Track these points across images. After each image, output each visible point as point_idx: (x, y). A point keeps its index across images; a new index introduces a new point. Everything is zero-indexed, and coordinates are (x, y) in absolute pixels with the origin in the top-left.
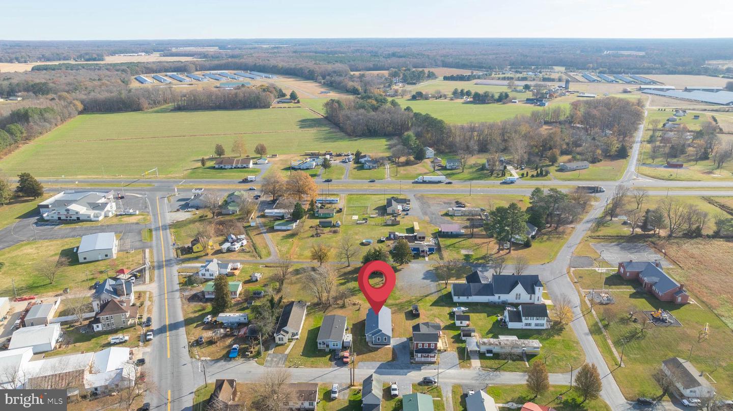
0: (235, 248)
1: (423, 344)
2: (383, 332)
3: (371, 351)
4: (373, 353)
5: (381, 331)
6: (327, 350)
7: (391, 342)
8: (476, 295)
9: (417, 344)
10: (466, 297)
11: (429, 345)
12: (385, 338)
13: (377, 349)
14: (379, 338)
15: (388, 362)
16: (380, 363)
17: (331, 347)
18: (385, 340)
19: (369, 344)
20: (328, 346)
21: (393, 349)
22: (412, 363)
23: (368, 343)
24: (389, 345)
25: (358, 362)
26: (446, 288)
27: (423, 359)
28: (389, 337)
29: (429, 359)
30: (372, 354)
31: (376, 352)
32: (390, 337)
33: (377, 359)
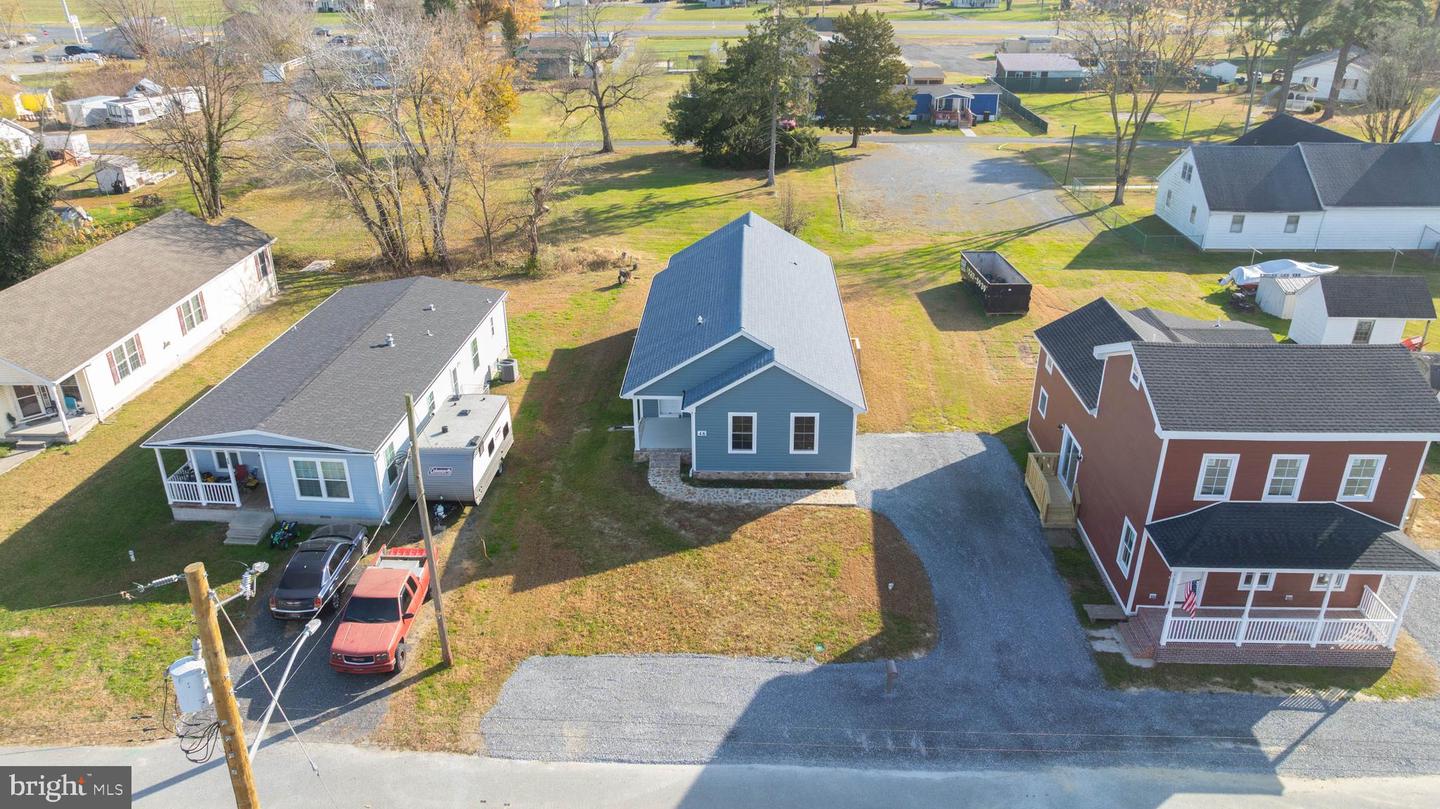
0: (128, 113)
1: (1255, 458)
2: (781, 360)
3: (667, 543)
4: (687, 557)
5: (763, 354)
6: (245, 527)
7: (856, 462)
8: (1353, 199)
9: (1186, 456)
10: (1280, 219)
11: (1327, 463)
12: (805, 425)
13: (722, 524)
14: (742, 425)
15: (850, 656)
16: (759, 672)
17: (286, 499)
18: (804, 441)
19: (653, 480)
20: (252, 486)
21: (881, 519)
22: (1114, 671)
23: (644, 466)
24: (836, 483)
25: (513, 660)
26: (1117, 202)
27: (1243, 630)
28: (839, 413)
29: (1315, 631)
30: (675, 574)
31: (709, 553)
32: (846, 411)
33: (718, 627)
